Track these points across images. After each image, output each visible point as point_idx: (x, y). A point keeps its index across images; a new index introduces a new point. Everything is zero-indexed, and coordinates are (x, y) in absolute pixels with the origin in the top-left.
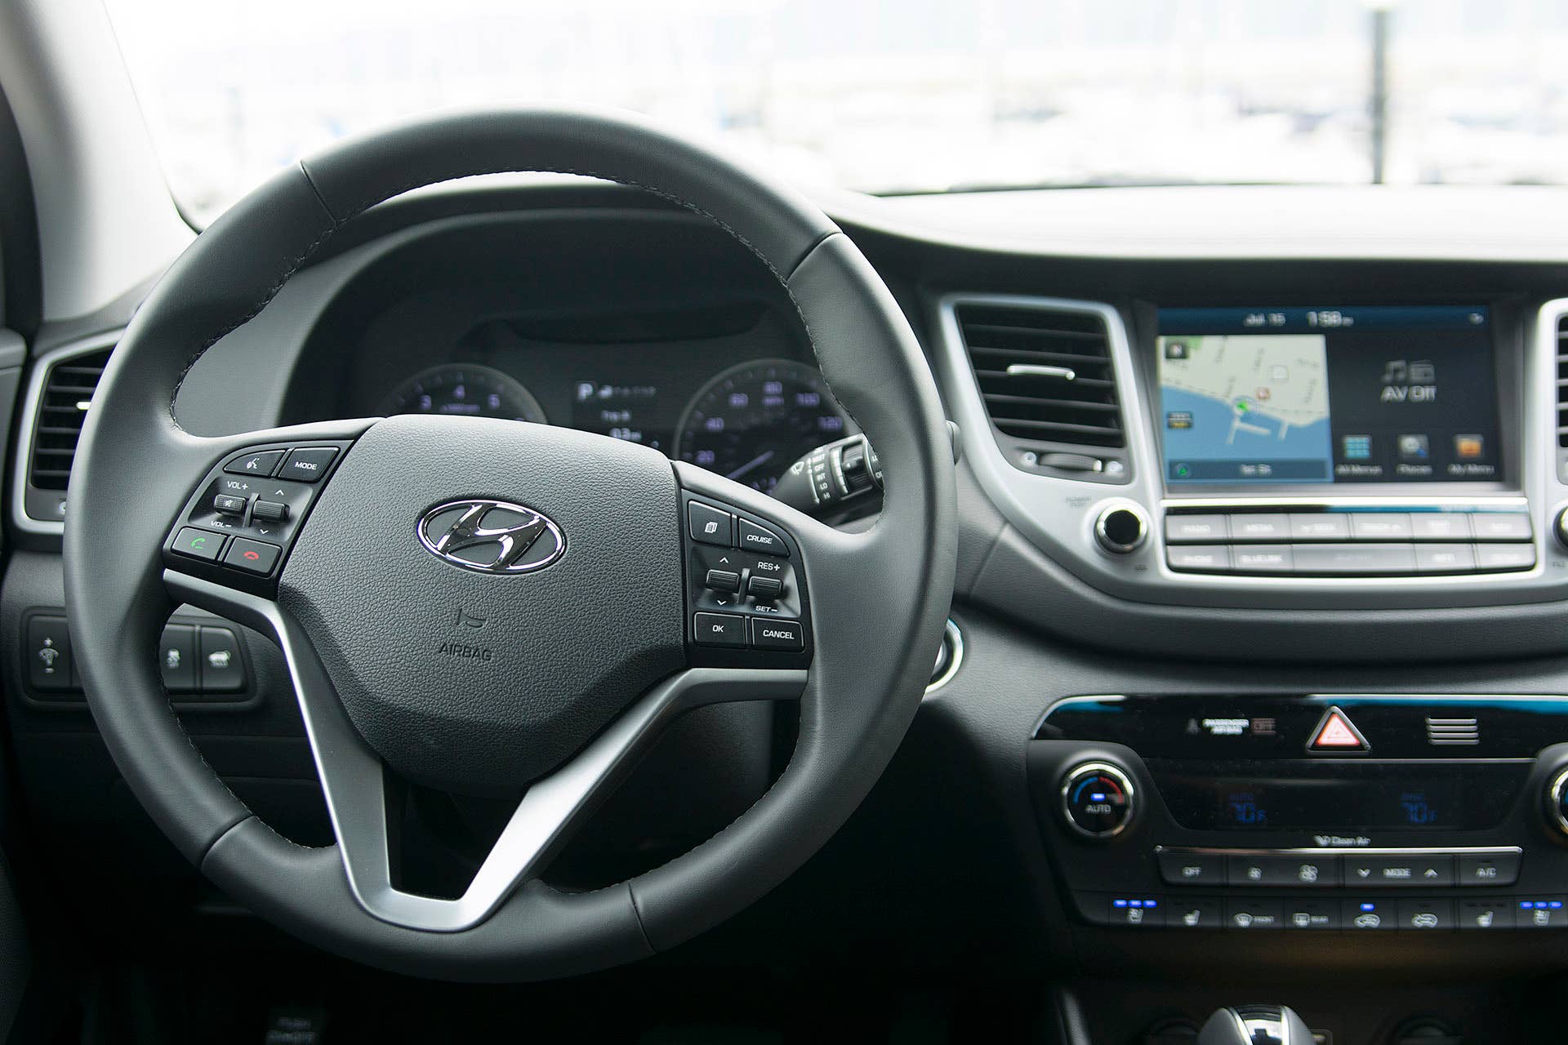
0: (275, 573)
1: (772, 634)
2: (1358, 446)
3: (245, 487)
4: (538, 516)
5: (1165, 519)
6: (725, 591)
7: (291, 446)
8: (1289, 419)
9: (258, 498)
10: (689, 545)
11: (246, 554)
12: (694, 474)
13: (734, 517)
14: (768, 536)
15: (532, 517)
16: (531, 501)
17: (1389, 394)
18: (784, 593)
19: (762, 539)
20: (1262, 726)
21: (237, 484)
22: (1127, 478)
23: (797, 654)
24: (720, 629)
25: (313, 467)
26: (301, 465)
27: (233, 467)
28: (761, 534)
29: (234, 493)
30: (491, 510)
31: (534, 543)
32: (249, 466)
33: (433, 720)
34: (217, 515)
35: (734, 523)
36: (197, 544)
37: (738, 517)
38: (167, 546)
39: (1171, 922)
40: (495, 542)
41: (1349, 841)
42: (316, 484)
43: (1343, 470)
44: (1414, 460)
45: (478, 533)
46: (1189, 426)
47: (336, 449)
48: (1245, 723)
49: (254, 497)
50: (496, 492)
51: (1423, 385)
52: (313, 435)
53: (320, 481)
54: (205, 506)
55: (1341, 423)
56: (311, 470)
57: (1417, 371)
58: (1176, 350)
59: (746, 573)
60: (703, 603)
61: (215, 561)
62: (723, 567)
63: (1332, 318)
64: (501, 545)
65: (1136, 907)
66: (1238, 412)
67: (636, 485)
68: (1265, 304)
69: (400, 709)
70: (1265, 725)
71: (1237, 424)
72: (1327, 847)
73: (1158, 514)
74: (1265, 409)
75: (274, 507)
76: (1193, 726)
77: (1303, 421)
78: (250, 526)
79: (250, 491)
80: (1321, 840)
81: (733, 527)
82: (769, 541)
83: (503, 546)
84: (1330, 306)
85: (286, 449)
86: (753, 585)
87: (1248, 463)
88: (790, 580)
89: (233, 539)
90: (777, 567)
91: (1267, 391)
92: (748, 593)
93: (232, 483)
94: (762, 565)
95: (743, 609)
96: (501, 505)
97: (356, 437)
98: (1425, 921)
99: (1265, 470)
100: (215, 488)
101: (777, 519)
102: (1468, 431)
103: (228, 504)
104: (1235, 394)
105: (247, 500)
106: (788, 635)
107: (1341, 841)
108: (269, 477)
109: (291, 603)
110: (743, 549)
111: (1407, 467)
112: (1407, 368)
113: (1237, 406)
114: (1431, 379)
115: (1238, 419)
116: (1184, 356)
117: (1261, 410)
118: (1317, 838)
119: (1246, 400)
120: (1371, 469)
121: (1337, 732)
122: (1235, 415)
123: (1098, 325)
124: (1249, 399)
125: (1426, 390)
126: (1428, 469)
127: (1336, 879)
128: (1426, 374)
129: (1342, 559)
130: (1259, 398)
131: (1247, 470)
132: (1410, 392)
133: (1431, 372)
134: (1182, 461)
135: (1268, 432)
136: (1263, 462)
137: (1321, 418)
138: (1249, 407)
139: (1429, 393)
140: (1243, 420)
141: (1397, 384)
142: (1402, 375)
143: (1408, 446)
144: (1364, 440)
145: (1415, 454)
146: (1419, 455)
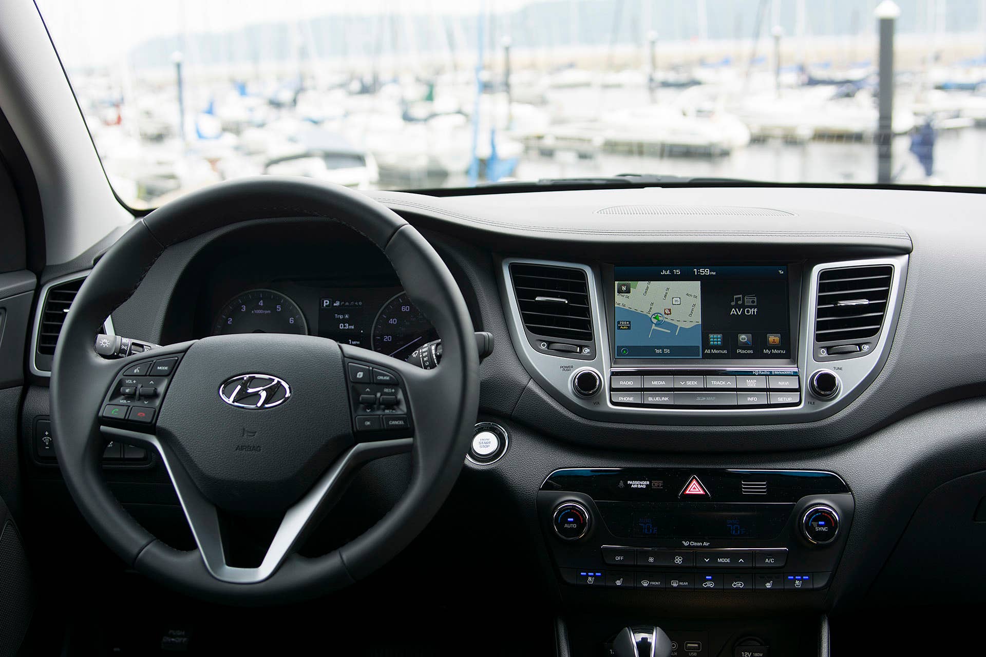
0: (154, 421)
1: (394, 423)
2: (716, 339)
3: (134, 382)
4: (276, 380)
5: (611, 378)
6: (370, 405)
7: (155, 360)
9: (142, 387)
10: (350, 385)
11: (139, 414)
12: (351, 350)
13: (371, 368)
14: (388, 376)
15: (273, 380)
16: (272, 372)
17: (733, 312)
18: (398, 403)
19: (385, 378)
20: (656, 484)
21: (131, 381)
22: (592, 356)
23: (406, 431)
24: (368, 423)
25: (166, 368)
26: (160, 368)
27: (127, 373)
28: (384, 375)
29: (129, 386)
30: (252, 380)
31: (275, 393)
32: (135, 371)
33: (236, 483)
34: (123, 397)
35: (371, 372)
36: (115, 412)
37: (373, 368)
38: (100, 414)
39: (609, 584)
40: (257, 395)
41: (699, 544)
42: (168, 377)
43: (707, 352)
44: (745, 346)
45: (248, 391)
46: (629, 328)
47: (177, 358)
48: (648, 483)
49: (140, 386)
50: (255, 370)
51: (751, 307)
52: (163, 352)
53: (171, 374)
54: (117, 394)
55: (707, 326)
56: (165, 370)
57: (748, 300)
58: (624, 288)
59: (379, 395)
60: (360, 412)
61: (124, 420)
62: (368, 393)
63: (705, 272)
64: (260, 396)
65: (591, 576)
66: (655, 321)
67: (322, 358)
68: (671, 264)
69: (220, 480)
70: (658, 484)
71: (654, 327)
73: (607, 375)
74: (669, 319)
75: (150, 390)
76: (621, 484)
77: (688, 326)
78: (139, 400)
79: (137, 383)
80: (686, 544)
81: (370, 374)
82: (388, 378)
83: (261, 396)
84: (705, 266)
85: (152, 361)
86: (383, 400)
87: (658, 348)
88: (400, 396)
89: (132, 408)
90: (393, 390)
91: (670, 310)
92: (380, 404)
93: (128, 381)
94: (386, 390)
95: (379, 412)
96: (257, 376)
97: (185, 351)
98: (738, 585)
99: (667, 351)
100: (120, 384)
101: (393, 367)
102: (773, 332)
103: (127, 391)
104: (653, 312)
105: (136, 388)
106: (401, 423)
107: (695, 544)
108: (145, 375)
109: (164, 436)
110: (376, 384)
111: (740, 351)
112: (743, 298)
113: (654, 318)
114: (755, 304)
115: (654, 325)
116: (628, 291)
117: (666, 320)
118: (684, 542)
119: (659, 315)
120: (721, 352)
121: (694, 488)
122: (653, 322)
123: (582, 275)
124: (660, 314)
125: (752, 310)
126: (751, 352)
127: (693, 563)
128: (753, 302)
129: (700, 399)
130: (665, 313)
131: (657, 351)
132: (743, 311)
133: (755, 300)
134: (624, 347)
135: (670, 331)
136: (667, 347)
137: (697, 325)
138: (660, 319)
139: (754, 312)
140: (656, 325)
141: (737, 306)
142: (740, 302)
143: (742, 339)
144: (719, 336)
145: (745, 343)
146: (747, 344)
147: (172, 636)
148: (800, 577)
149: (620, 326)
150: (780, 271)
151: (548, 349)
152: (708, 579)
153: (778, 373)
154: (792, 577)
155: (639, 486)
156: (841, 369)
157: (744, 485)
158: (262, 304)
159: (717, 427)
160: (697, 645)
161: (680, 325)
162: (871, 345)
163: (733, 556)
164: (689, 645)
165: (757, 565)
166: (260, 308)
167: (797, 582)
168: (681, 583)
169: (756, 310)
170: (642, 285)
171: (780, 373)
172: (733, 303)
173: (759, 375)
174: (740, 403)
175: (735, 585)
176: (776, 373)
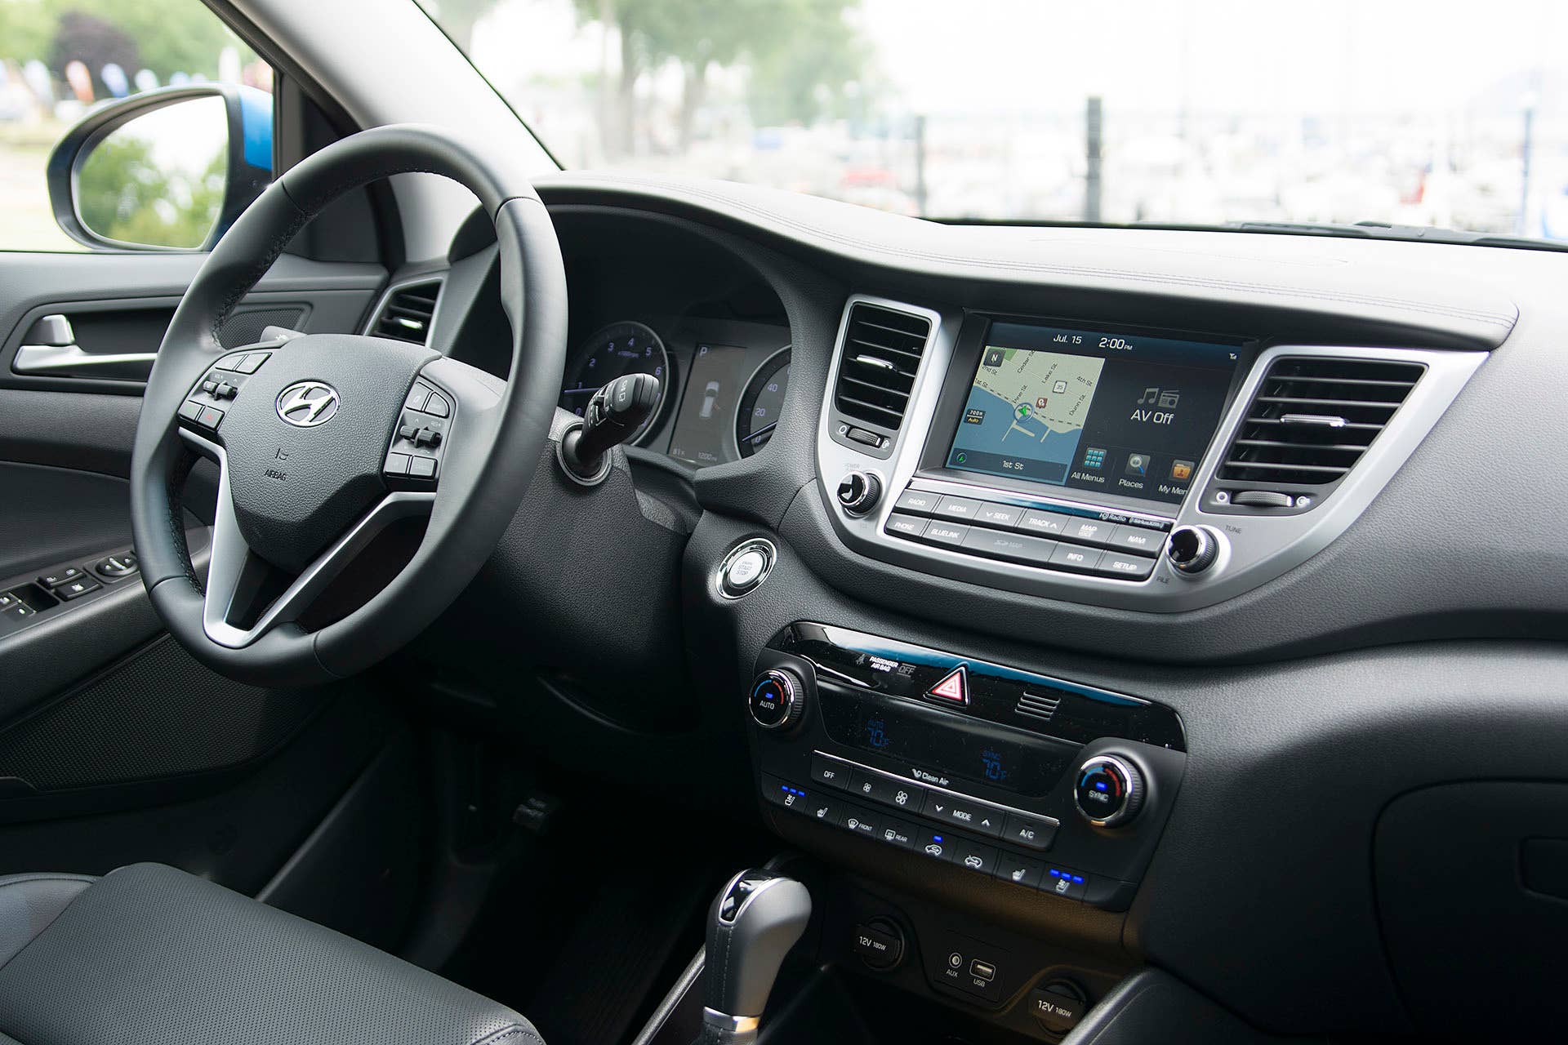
2: (1095, 457)
3: (222, 377)
5: (903, 491)
7: (250, 354)
8: (1053, 427)
10: (404, 411)
13: (431, 392)
15: (330, 392)
17: (1136, 415)
18: (437, 442)
20: (904, 670)
21: (219, 376)
22: (888, 454)
34: (207, 394)
35: (429, 396)
37: (434, 393)
38: (179, 412)
41: (934, 779)
43: (1076, 476)
44: (1134, 476)
46: (980, 422)
47: (270, 355)
48: (896, 665)
49: (223, 383)
51: (1166, 411)
54: (201, 389)
55: (1090, 435)
57: (1165, 399)
58: (994, 358)
60: (396, 448)
61: (194, 421)
63: (1118, 344)
64: (310, 411)
65: (790, 793)
66: (1019, 415)
68: (1073, 326)
70: (907, 670)
71: (1014, 425)
72: (922, 779)
73: (898, 486)
74: (1039, 415)
76: (862, 659)
77: (1062, 429)
78: (216, 400)
80: (917, 774)
81: (427, 399)
84: (1119, 333)
85: (248, 355)
86: (421, 436)
87: (1009, 459)
88: (443, 433)
91: (1045, 400)
93: (217, 375)
97: (280, 347)
98: (974, 862)
99: (1019, 466)
100: (209, 378)
102: (1185, 457)
104: (1021, 401)
107: (929, 778)
108: (233, 370)
110: (427, 413)
111: (1125, 481)
112: (1159, 395)
113: (1019, 410)
114: (1174, 406)
115: (1015, 422)
116: (998, 364)
117: (1035, 416)
118: (914, 771)
119: (1028, 406)
120: (1096, 479)
121: (951, 688)
122: (1015, 418)
123: (923, 327)
124: (1030, 405)
125: (1166, 416)
126: (1140, 486)
127: (919, 807)
128: (1172, 402)
129: (999, 543)
130: (1038, 405)
131: (1007, 465)
132: (1152, 417)
133: (1176, 400)
134: (963, 451)
135: (1033, 435)
136: (1020, 460)
137: (1077, 430)
138: (1028, 413)
139: (1167, 419)
140: (1019, 422)
141: (1146, 407)
142: (1152, 401)
143: (1134, 463)
144: (1101, 453)
145: (1137, 471)
146: (1140, 472)
147: (531, 807)
148: (1068, 876)
149: (969, 418)
150: (1232, 355)
151: (847, 436)
152: (937, 840)
153: (1139, 522)
154: (1057, 873)
155: (882, 668)
156: (1238, 531)
157: (1025, 698)
158: (632, 344)
159: (1008, 594)
160: (990, 971)
161: (1052, 426)
162: (1313, 498)
163: (977, 811)
164: (979, 966)
165: (1006, 837)
166: (628, 349)
167: (1062, 883)
168: (898, 837)
169: (1171, 416)
170: (1021, 354)
171: (1143, 523)
172: (1141, 401)
173: (1108, 520)
174: (1052, 561)
175: (969, 861)
176: (1136, 521)
